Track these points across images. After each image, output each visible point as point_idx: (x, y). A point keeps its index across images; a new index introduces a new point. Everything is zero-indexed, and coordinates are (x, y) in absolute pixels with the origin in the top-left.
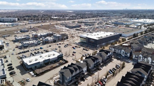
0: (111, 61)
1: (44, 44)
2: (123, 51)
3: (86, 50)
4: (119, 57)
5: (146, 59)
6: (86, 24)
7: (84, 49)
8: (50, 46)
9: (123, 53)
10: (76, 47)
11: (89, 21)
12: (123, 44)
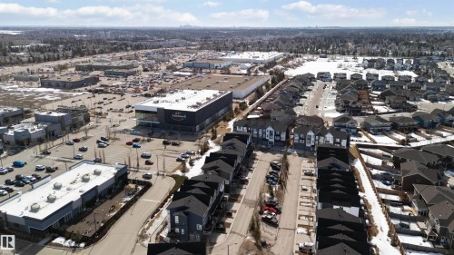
0: (254, 159)
1: (15, 149)
2: (270, 129)
3: (174, 144)
4: (264, 146)
5: (322, 138)
6: (109, 71)
7: (165, 143)
8: (46, 153)
9: (271, 134)
10: (136, 140)
11: (114, 64)
12: (248, 114)
